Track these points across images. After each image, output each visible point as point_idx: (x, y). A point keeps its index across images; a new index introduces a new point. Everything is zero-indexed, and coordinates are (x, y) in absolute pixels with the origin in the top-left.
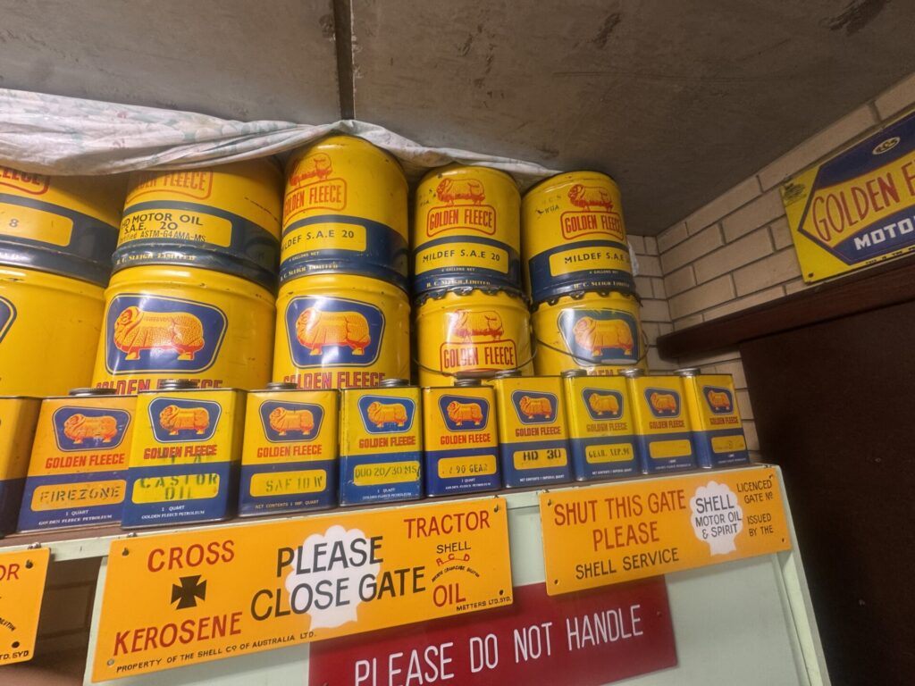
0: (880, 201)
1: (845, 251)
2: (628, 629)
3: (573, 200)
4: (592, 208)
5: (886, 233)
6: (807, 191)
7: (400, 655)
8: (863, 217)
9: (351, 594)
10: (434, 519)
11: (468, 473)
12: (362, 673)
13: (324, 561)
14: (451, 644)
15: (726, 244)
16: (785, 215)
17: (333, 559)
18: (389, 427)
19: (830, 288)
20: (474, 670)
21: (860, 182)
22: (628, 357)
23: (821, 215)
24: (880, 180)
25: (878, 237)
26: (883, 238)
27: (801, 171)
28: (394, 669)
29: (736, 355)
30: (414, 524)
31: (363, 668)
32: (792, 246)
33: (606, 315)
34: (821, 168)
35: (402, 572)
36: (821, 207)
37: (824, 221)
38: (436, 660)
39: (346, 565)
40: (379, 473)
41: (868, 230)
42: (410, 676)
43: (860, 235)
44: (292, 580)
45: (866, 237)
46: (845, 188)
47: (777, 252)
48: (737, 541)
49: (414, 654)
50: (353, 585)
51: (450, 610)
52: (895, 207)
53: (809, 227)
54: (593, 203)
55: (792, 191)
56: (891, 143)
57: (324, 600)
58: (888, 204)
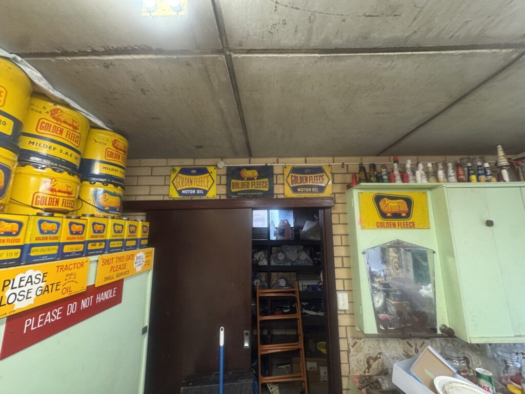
0: (189, 184)
1: (180, 192)
2: (112, 295)
3: (113, 145)
4: (120, 151)
6: (177, 172)
7: (44, 314)
8: (185, 186)
9: (33, 295)
10: (66, 266)
11: (74, 251)
12: (28, 324)
13: (23, 283)
14: (62, 308)
15: (151, 176)
16: (170, 176)
17: (27, 282)
18: (49, 232)
19: (175, 202)
20: (68, 314)
21: (187, 177)
22: (117, 211)
23: (178, 181)
24: (190, 179)
25: (186, 192)
27: (177, 166)
28: (41, 319)
29: (145, 214)
30: (60, 268)
31: (28, 322)
32: (169, 185)
33: (114, 194)
34: (182, 168)
35: (53, 284)
36: (178, 178)
38: (56, 313)
39: (32, 284)
40: (42, 250)
41: (185, 189)
42: (46, 321)
43: (183, 190)
44: (9, 291)
46: (184, 176)
47: (165, 185)
48: (142, 268)
49: (49, 313)
50: (34, 292)
51: (67, 295)
52: (191, 186)
53: (175, 182)
54: (121, 150)
55: (174, 170)
56: (194, 171)
57: (20, 298)
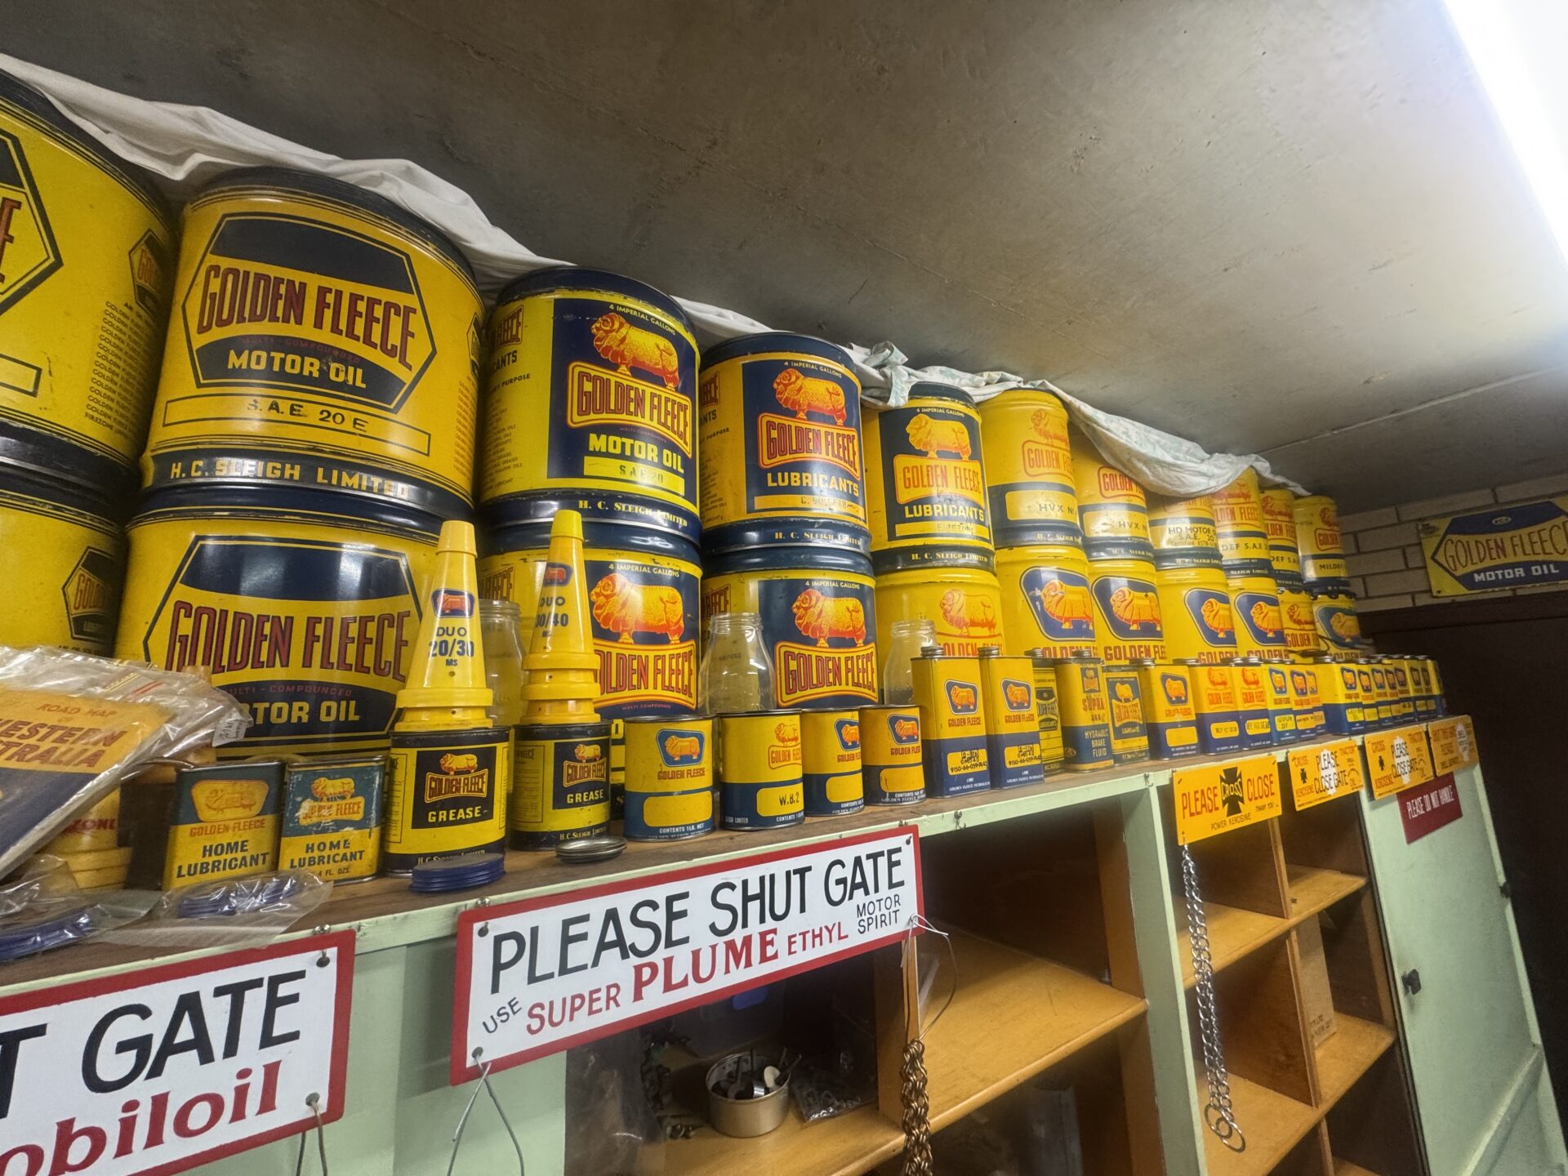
0: (1494, 555)
1: (1467, 580)
2: (1452, 797)
4: (1335, 528)
5: (1496, 575)
6: (1442, 532)
8: (1481, 561)
16: (1420, 544)
20: (1428, 811)
21: (1482, 538)
24: (1496, 542)
25: (1491, 576)
26: (1494, 578)
27: (1436, 517)
32: (1424, 568)
34: (1453, 520)
36: (1450, 546)
37: (1452, 557)
41: (1485, 570)
43: (1479, 572)
45: (1482, 574)
46: (1471, 539)
47: (1408, 569)
48: (1467, 755)
52: (1502, 561)
53: (1440, 557)
55: (1430, 530)
56: (1504, 520)
58: (1499, 557)
